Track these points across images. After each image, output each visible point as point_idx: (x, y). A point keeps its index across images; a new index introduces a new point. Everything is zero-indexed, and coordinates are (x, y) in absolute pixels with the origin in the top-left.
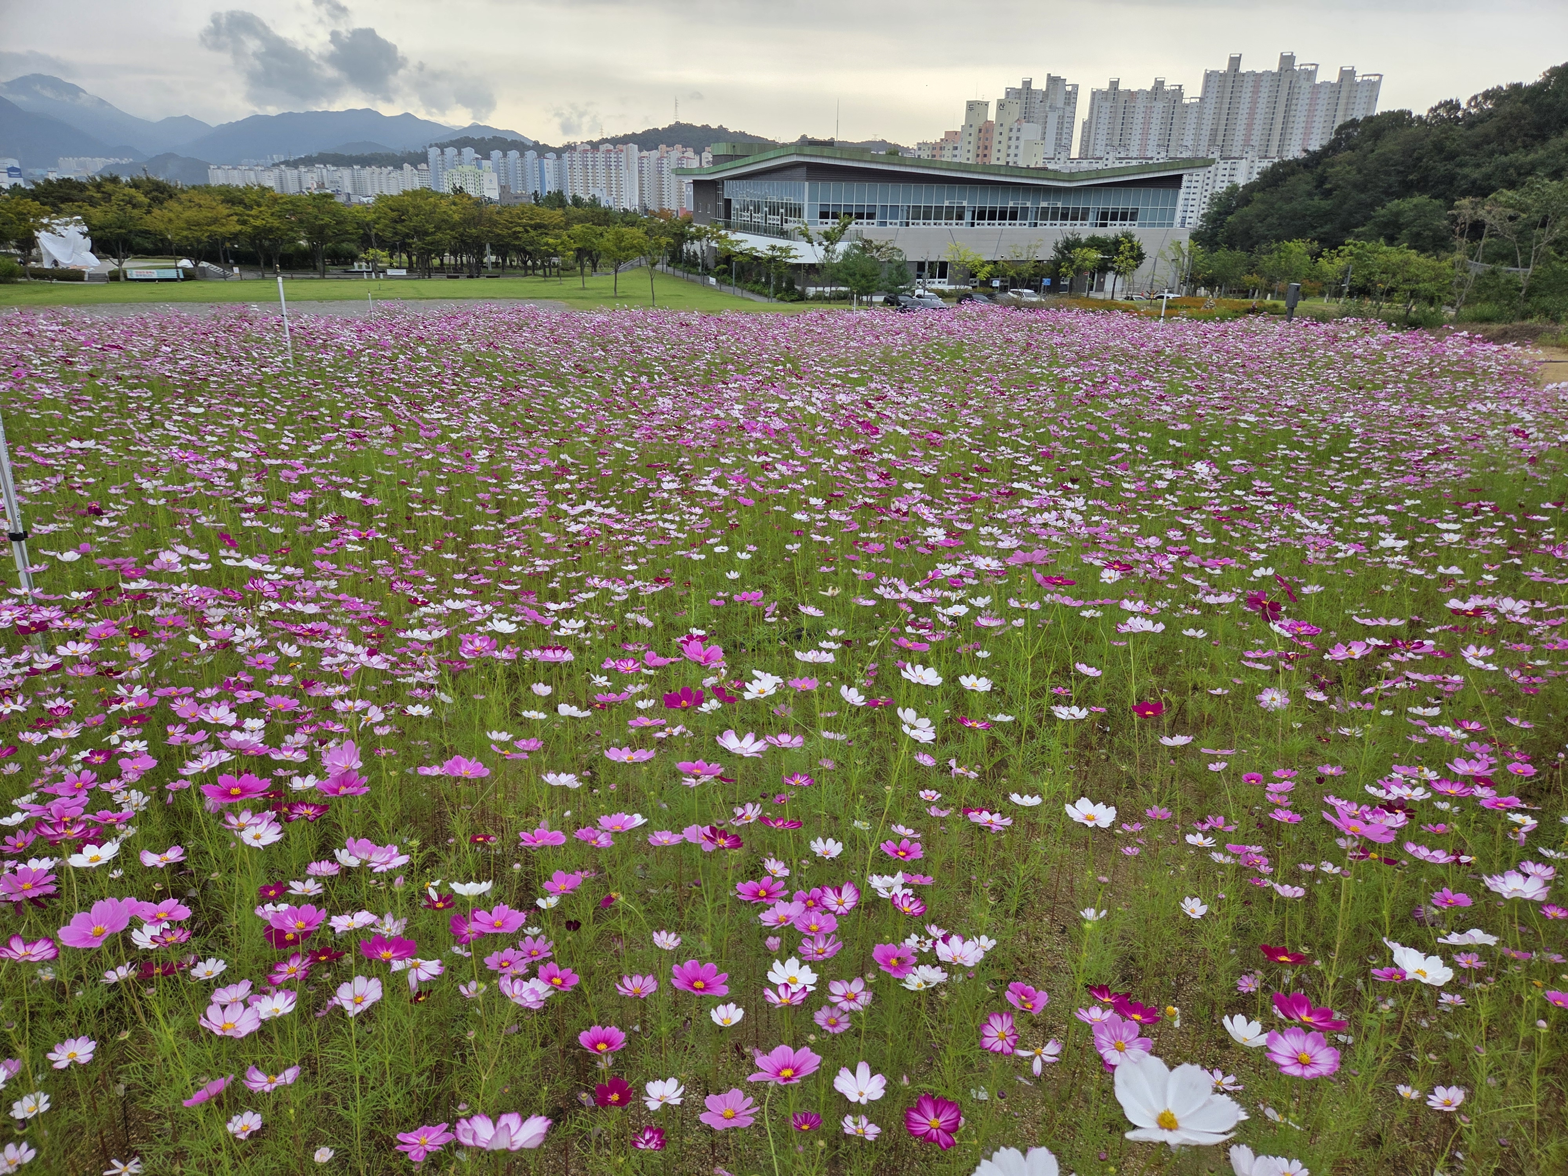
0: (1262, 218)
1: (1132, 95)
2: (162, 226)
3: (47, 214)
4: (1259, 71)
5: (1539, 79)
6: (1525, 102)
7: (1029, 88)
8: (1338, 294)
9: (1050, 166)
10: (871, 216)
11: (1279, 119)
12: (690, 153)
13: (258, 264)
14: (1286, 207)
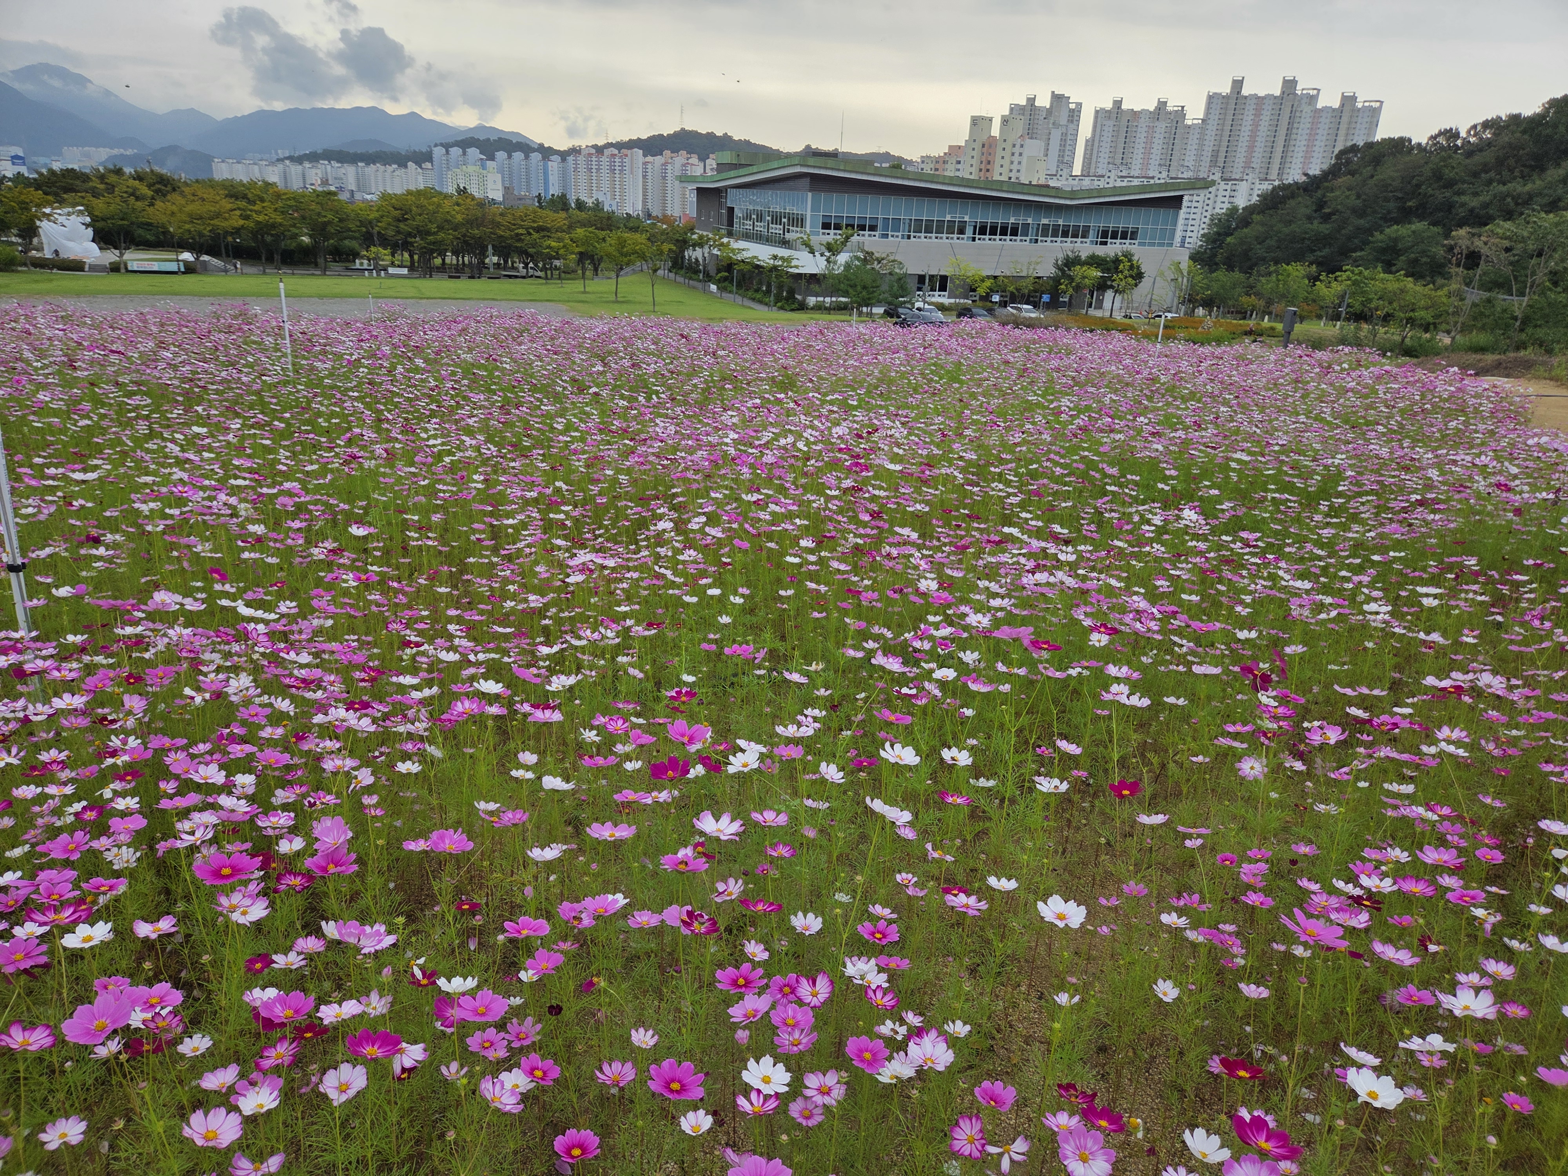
0: (1261, 240)
1: (1134, 114)
2: (164, 219)
3: (49, 204)
4: (1261, 94)
5: (1538, 110)
6: (1524, 132)
7: (1033, 105)
8: (1336, 317)
9: (1052, 183)
10: (873, 228)
11: (1280, 142)
12: (694, 160)
13: (260, 258)
14: (1286, 230)
